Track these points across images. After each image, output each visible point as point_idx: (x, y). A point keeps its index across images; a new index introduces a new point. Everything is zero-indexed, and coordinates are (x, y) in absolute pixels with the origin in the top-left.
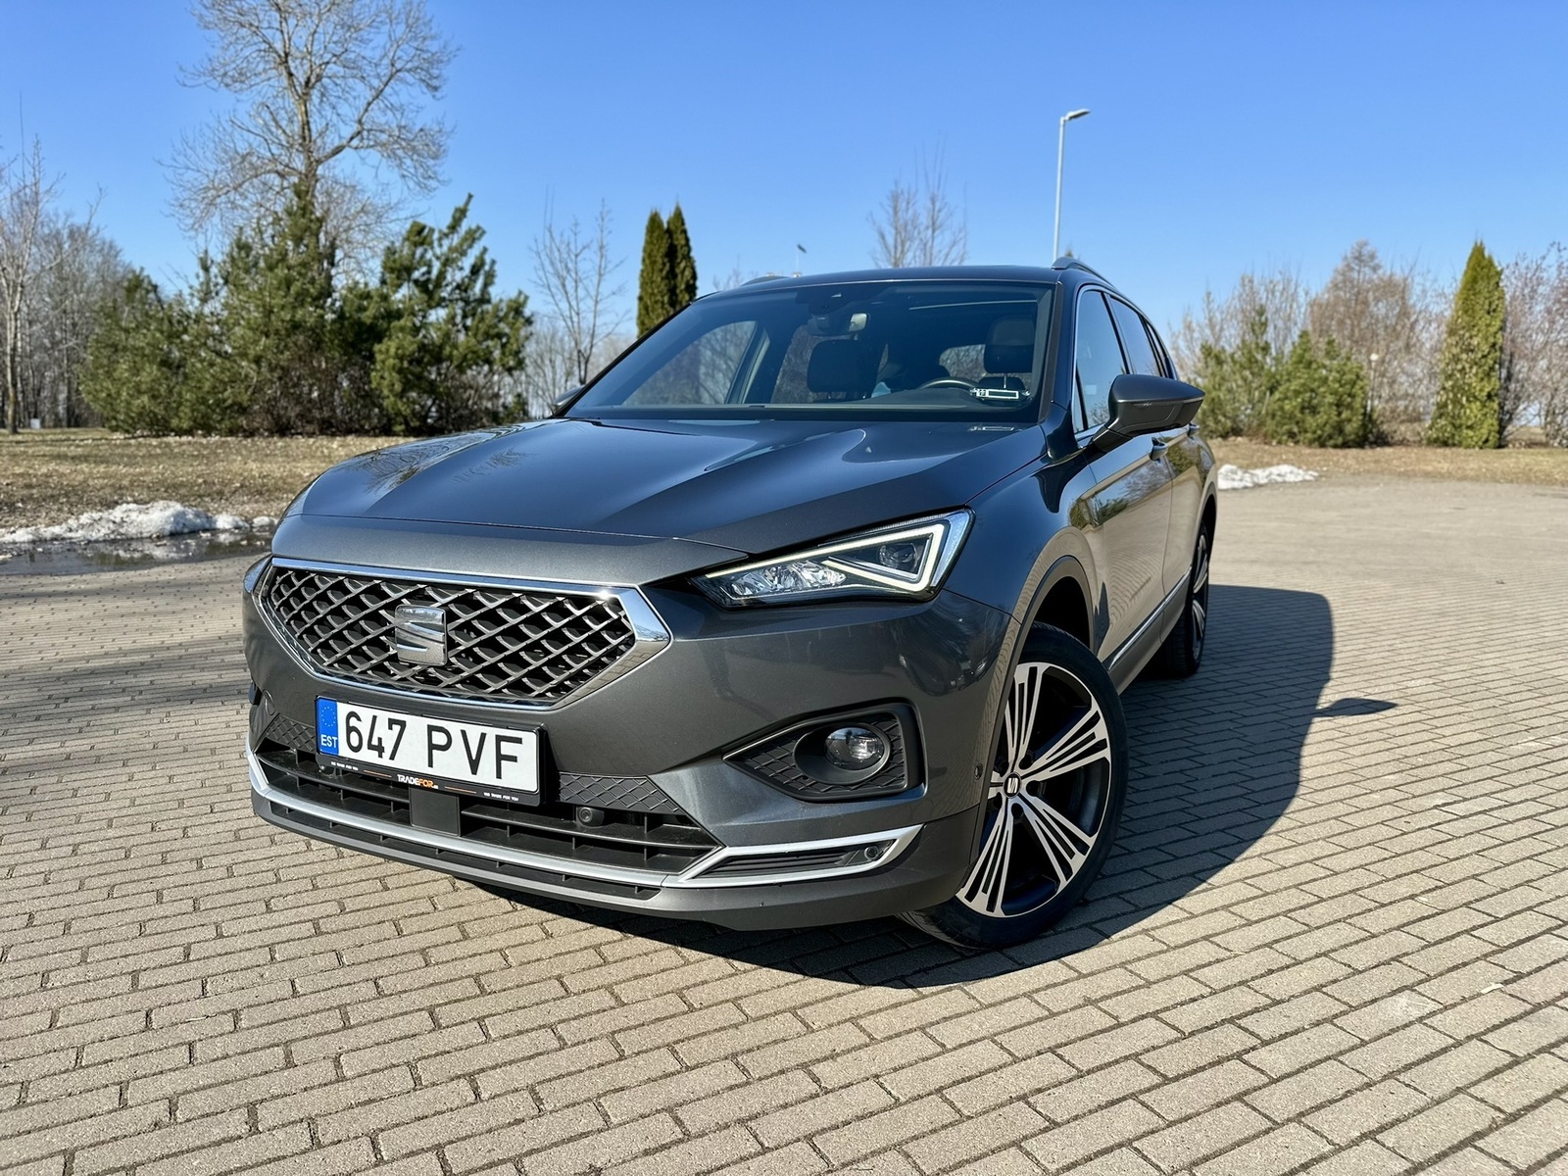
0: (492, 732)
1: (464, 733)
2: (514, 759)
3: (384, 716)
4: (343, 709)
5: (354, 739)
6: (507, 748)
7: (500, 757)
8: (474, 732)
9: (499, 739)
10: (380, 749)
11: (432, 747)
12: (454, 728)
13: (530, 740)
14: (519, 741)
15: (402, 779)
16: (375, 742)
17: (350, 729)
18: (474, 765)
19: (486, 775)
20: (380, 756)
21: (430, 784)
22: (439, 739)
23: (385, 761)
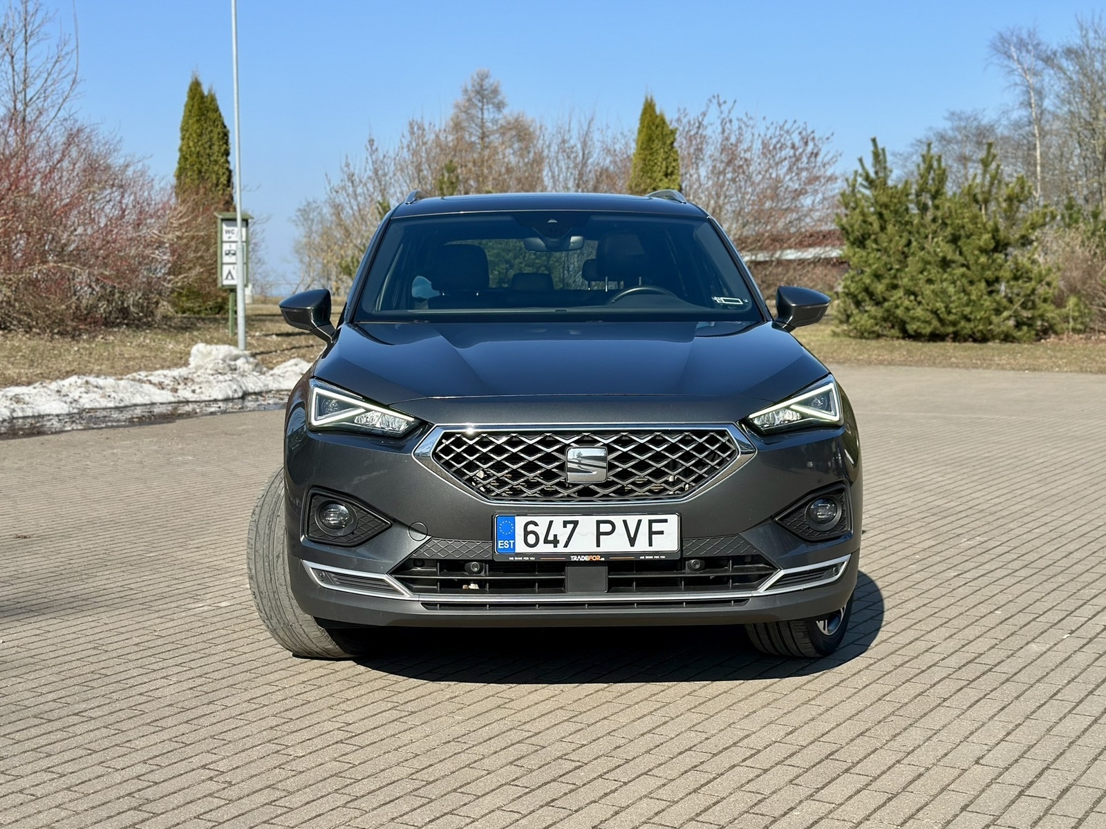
0: (645, 519)
1: (625, 522)
2: (662, 533)
3: (558, 520)
4: (520, 521)
5: (532, 539)
6: (656, 527)
7: (651, 533)
8: (632, 520)
9: (651, 522)
10: (555, 542)
11: (599, 534)
12: (618, 520)
13: (673, 519)
14: (666, 521)
15: (575, 558)
16: (551, 538)
17: (526, 533)
18: (632, 541)
19: (642, 545)
20: (555, 546)
21: (598, 558)
22: (605, 528)
23: (560, 549)
